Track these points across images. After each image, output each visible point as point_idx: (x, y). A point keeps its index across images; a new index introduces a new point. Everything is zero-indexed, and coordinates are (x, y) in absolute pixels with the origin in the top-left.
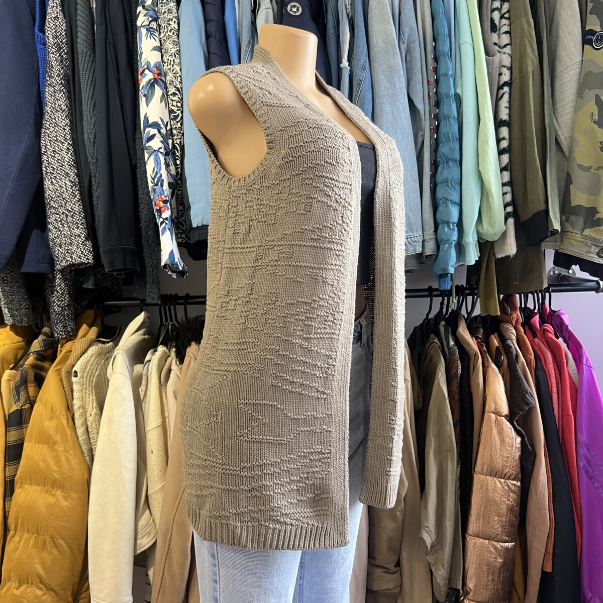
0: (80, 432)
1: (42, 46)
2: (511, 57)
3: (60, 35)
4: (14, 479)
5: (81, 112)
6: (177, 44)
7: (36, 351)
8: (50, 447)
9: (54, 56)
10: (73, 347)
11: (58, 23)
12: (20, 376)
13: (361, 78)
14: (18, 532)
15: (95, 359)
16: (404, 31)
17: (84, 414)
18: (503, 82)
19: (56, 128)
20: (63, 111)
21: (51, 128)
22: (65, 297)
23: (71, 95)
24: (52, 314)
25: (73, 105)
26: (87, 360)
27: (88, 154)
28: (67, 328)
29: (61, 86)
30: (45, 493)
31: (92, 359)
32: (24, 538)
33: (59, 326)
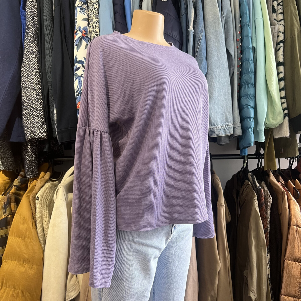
0: (39, 231)
1: (24, 17)
2: (284, 27)
3: (34, 11)
4: (2, 257)
5: (45, 53)
6: (98, 16)
7: (16, 185)
8: (23, 239)
9: (30, 22)
10: (37, 183)
11: (33, 4)
12: (7, 199)
13: (200, 37)
14: (3, 287)
15: (48, 190)
16: (224, 11)
17: (42, 221)
18: (280, 41)
19: (30, 62)
20: (34, 53)
21: (27, 62)
22: (33, 155)
23: (39, 44)
24: (26, 165)
25: (40, 50)
26: (44, 191)
27: (47, 77)
28: (34, 173)
29: (33, 39)
30: (19, 265)
31: (47, 190)
32: (7, 291)
33: (29, 172)
